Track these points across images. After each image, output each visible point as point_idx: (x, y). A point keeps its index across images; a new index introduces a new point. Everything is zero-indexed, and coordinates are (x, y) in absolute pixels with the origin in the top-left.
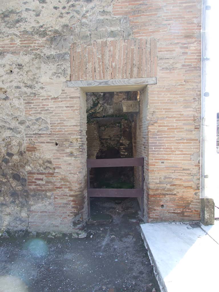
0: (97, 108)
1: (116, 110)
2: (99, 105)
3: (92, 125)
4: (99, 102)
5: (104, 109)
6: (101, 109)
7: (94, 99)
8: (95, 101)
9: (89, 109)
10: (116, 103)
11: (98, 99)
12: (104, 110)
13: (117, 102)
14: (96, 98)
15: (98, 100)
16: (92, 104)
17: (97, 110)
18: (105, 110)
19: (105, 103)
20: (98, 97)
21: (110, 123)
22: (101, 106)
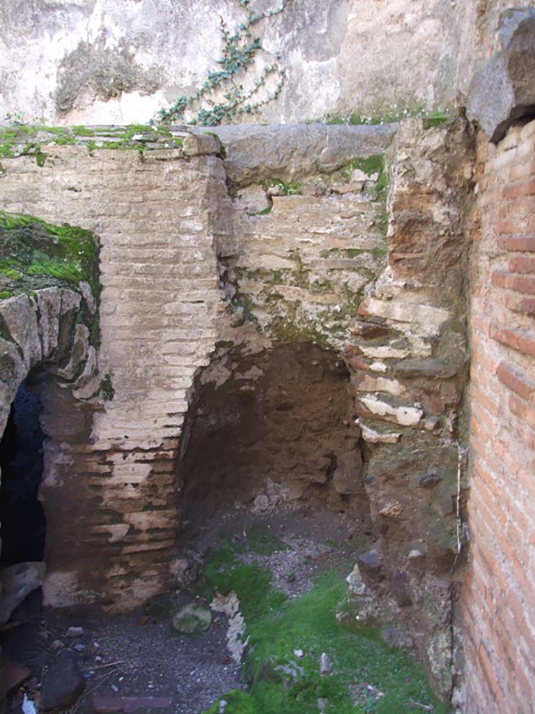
0: (247, 82)
1: (361, 85)
2: (260, 63)
3: (169, 167)
4: (257, 45)
5: (284, 89)
6: (271, 86)
7: (232, 26)
8: (237, 38)
9: (200, 87)
10: (364, 36)
11: (253, 23)
12: (283, 96)
13: (371, 25)
14: (243, 18)
15: (256, 32)
16: (219, 56)
17: (246, 93)
18: (288, 93)
19: (292, 45)
20: (258, 13)
21: (307, 163)
22: (268, 72)
